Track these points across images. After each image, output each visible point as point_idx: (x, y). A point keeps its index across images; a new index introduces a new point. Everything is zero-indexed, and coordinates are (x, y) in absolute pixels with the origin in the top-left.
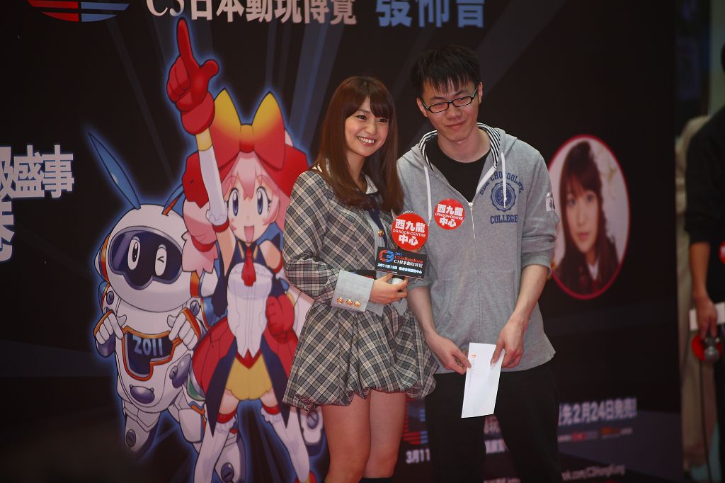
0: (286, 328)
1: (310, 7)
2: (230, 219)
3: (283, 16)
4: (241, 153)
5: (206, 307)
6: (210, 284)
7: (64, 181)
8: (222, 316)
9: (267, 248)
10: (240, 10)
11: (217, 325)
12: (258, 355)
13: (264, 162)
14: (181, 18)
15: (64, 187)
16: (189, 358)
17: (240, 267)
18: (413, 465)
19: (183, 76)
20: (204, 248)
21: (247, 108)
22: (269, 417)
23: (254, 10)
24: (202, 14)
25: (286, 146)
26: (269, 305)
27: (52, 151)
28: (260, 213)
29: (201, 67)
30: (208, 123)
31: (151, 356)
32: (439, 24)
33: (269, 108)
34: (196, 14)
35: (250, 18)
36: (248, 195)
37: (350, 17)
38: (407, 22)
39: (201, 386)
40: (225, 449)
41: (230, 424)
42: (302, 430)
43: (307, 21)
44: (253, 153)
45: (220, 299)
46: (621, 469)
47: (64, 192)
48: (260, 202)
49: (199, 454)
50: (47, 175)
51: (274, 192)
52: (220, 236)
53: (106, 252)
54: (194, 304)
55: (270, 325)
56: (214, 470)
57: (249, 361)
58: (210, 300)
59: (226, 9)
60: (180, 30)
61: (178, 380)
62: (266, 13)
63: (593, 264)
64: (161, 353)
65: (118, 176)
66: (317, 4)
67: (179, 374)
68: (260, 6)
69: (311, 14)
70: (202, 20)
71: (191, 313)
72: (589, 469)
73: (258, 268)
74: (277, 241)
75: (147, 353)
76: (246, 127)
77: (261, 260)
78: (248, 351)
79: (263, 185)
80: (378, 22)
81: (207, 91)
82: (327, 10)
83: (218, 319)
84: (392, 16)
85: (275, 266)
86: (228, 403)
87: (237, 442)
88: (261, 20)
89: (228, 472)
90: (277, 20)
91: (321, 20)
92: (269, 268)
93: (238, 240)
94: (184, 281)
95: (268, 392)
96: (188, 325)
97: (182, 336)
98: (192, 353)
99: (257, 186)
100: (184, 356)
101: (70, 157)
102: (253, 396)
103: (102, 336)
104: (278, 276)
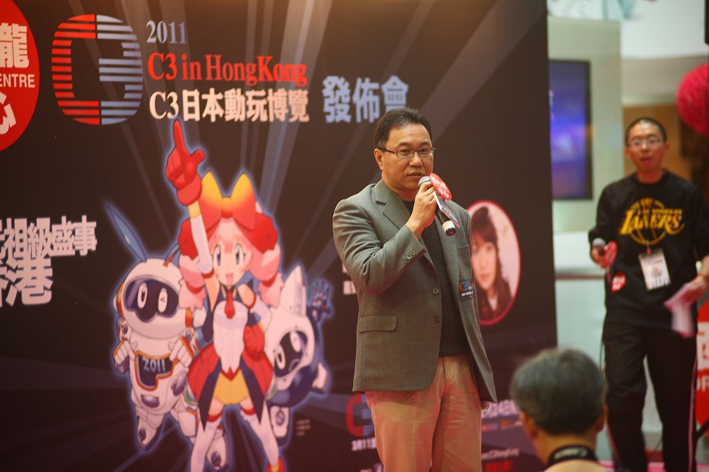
0: (259, 349)
1: (274, 109)
2: (215, 269)
3: (253, 116)
4: (223, 220)
5: (197, 335)
6: (200, 318)
7: (89, 242)
8: (210, 342)
9: (243, 290)
10: (220, 112)
11: (206, 349)
12: (237, 371)
13: (240, 225)
14: (176, 120)
15: (89, 247)
16: (185, 374)
17: (223, 305)
18: (358, 452)
19: (178, 162)
20: (196, 291)
21: (226, 184)
22: (247, 418)
23: (231, 112)
24: (192, 116)
25: (256, 214)
26: (245, 333)
27: (80, 220)
28: (238, 263)
29: (191, 155)
30: (198, 197)
31: (157, 372)
32: (372, 120)
33: (243, 184)
34: (187, 116)
35: (228, 118)
36: (228, 250)
37: (305, 116)
38: (348, 119)
39: (195, 394)
40: (214, 441)
41: (217, 422)
42: (272, 427)
43: (272, 119)
44: (232, 219)
45: (208, 329)
46: (515, 452)
47: (89, 251)
48: (238, 255)
49: (193, 445)
50: (76, 238)
51: (248, 248)
52: (208, 281)
53: (121, 295)
54: (188, 333)
55: (246, 348)
56: (206, 458)
57: (231, 376)
58: (200, 330)
59: (210, 112)
60: (175, 129)
61: (177, 390)
62: (241, 113)
63: (493, 297)
64: (164, 369)
65: (129, 238)
66: (279, 107)
67: (178, 386)
68: (235, 108)
69: (275, 115)
70: (191, 121)
71: (186, 340)
72: (491, 452)
73: (236, 304)
74: (250, 285)
75: (154, 370)
76: (226, 200)
77: (239, 299)
78: (230, 369)
79: (240, 242)
80: (324, 119)
81: (196, 173)
82: (287, 111)
83: (206, 344)
84: (336, 114)
85: (249, 303)
86: (216, 407)
87: (223, 435)
88: (236, 120)
89: (216, 459)
90: (248, 120)
91: (282, 118)
92: (246, 305)
93: (221, 284)
94: (180, 315)
95: (245, 398)
96: (184, 349)
97: (179, 357)
98: (187, 370)
99: (235, 243)
100: (181, 373)
101: (94, 224)
102: (235, 401)
103: (119, 357)
104: (252, 311)
